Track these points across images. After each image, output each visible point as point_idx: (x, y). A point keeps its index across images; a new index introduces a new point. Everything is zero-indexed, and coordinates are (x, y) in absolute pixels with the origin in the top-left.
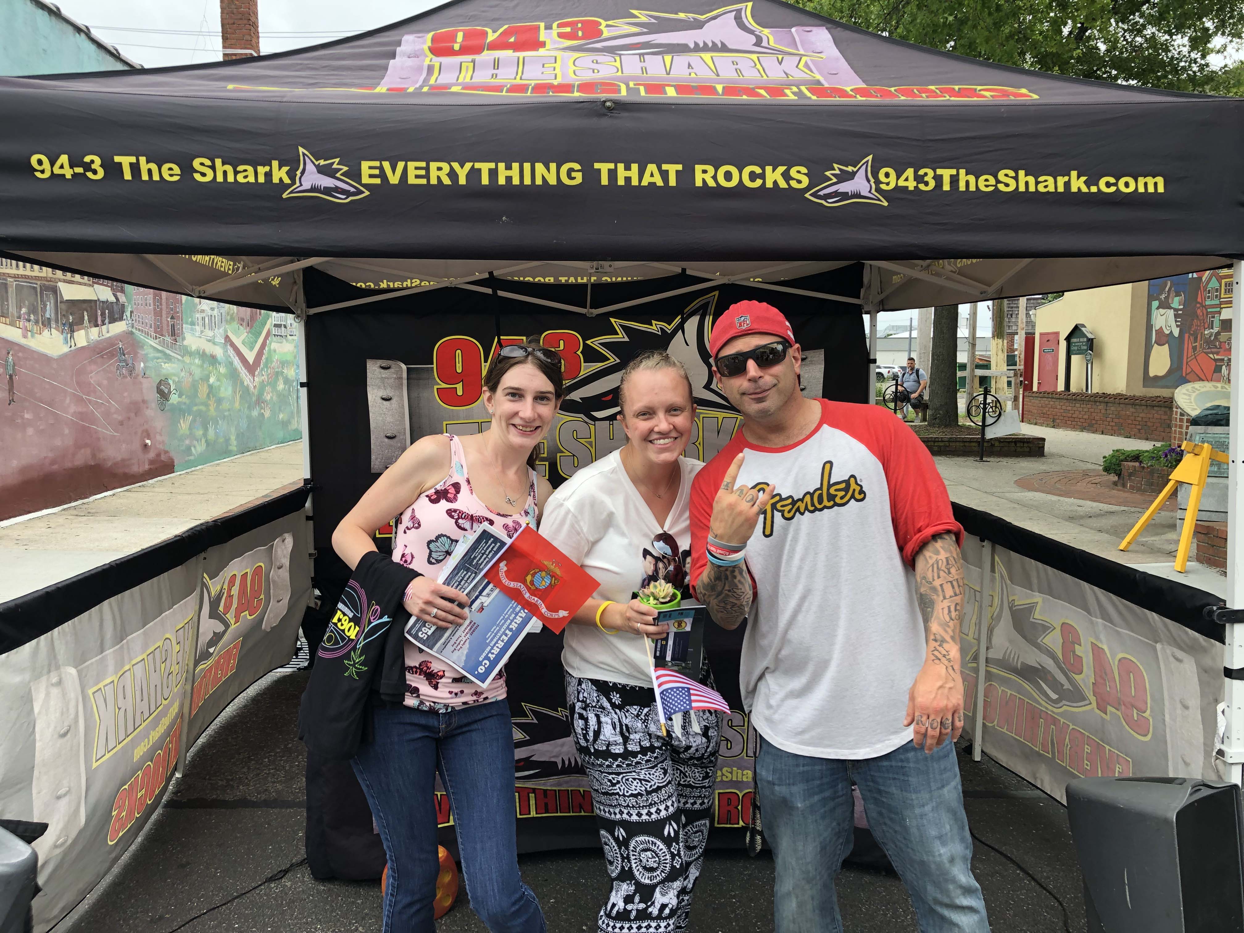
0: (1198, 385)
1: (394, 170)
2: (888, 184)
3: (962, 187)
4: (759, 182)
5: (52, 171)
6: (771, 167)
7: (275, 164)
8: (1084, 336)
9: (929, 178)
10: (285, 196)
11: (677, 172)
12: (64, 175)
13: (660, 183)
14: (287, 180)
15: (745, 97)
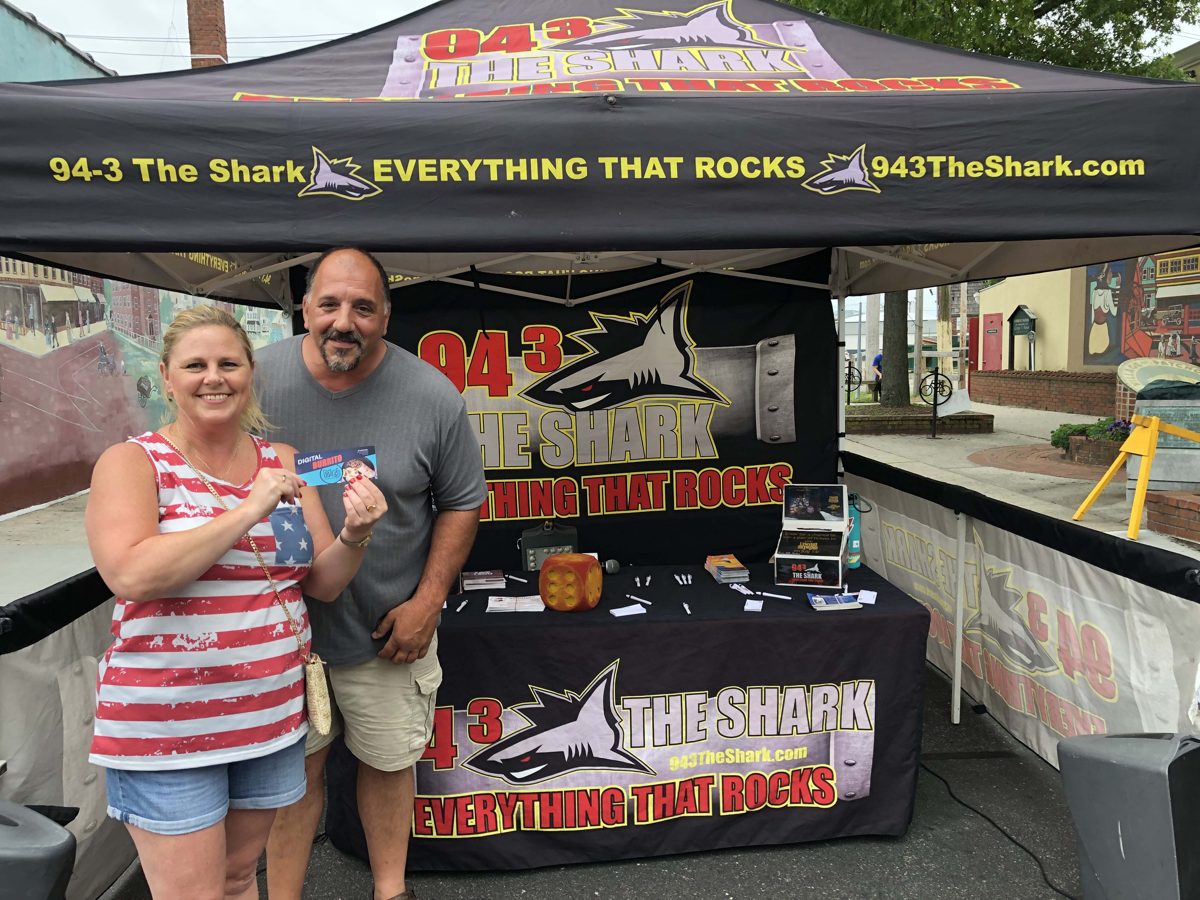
0: (1139, 361)
1: (405, 168)
2: (881, 172)
3: (952, 173)
4: (757, 173)
5: (71, 174)
6: (768, 158)
7: (290, 163)
8: (1027, 316)
9: (920, 166)
10: (300, 195)
11: (678, 164)
12: (83, 178)
13: (662, 175)
14: (302, 180)
15: (738, 91)
